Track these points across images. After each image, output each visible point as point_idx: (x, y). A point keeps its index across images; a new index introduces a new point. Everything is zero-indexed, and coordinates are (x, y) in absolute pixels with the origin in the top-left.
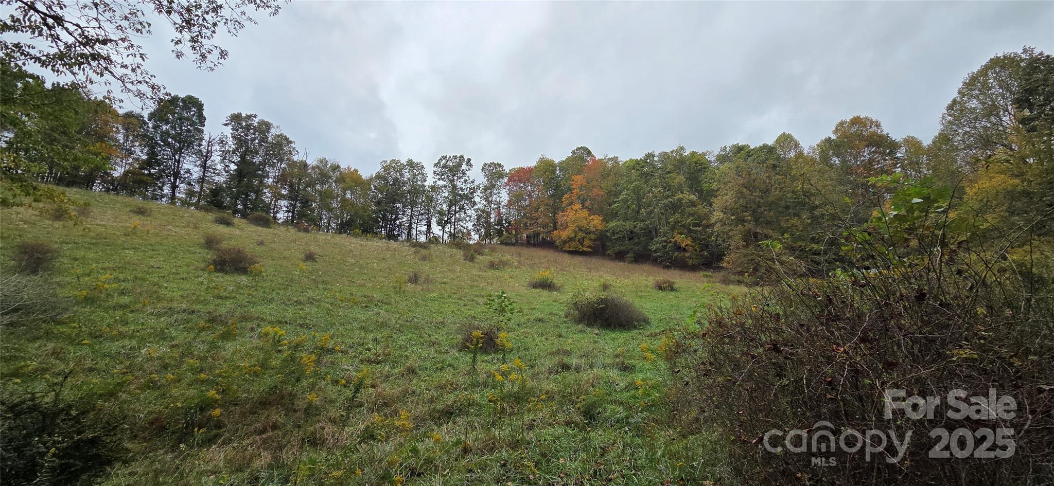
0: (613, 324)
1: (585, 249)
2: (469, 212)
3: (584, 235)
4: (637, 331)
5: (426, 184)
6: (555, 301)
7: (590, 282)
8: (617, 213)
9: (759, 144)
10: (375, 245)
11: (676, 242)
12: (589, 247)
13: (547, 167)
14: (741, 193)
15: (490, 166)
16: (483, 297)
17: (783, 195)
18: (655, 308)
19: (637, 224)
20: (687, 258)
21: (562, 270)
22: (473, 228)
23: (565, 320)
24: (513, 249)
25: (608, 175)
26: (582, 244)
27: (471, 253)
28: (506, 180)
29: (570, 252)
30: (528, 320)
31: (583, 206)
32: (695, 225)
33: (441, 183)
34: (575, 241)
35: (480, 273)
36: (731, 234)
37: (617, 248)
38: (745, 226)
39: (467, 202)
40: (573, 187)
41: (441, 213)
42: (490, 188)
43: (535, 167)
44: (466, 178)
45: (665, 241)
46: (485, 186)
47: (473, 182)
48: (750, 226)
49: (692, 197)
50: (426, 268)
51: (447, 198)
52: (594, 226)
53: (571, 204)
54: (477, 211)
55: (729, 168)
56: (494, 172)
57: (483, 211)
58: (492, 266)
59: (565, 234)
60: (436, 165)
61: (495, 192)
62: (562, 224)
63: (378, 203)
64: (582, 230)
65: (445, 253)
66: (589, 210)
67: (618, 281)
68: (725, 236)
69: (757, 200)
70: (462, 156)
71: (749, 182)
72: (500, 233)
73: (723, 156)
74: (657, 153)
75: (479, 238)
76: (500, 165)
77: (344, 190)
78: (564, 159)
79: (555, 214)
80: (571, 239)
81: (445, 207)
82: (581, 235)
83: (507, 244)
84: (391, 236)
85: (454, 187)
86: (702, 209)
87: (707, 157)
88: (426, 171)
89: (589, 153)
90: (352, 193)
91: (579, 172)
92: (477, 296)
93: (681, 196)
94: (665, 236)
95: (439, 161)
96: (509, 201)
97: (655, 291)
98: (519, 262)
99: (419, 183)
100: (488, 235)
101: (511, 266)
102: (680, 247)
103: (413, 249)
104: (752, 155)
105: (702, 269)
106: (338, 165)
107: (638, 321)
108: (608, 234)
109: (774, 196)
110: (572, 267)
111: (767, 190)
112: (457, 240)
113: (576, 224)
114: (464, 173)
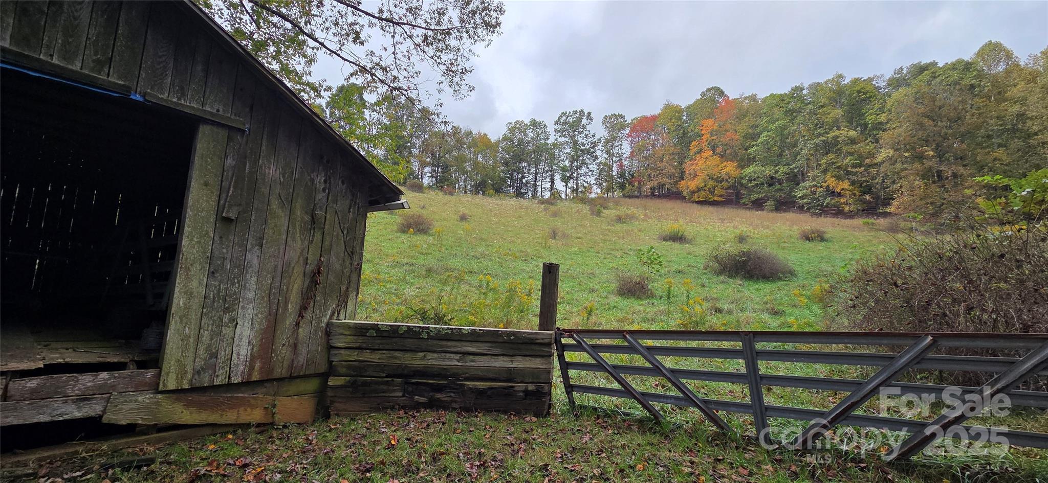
0: (756, 276)
1: (716, 198)
2: (591, 167)
3: (715, 183)
4: (782, 282)
5: (549, 142)
6: (689, 254)
7: (723, 233)
8: (754, 158)
9: (951, 60)
10: (510, 203)
11: (828, 186)
12: (721, 196)
13: (672, 112)
14: (921, 125)
15: (610, 118)
16: (618, 250)
17: (983, 122)
18: (801, 260)
19: (779, 168)
20: (842, 204)
21: (691, 221)
22: (595, 182)
23: (704, 271)
24: (637, 201)
25: (745, 116)
26: (712, 193)
27: (597, 206)
28: (627, 131)
29: (698, 203)
30: (669, 272)
31: (714, 153)
32: (854, 166)
33: (562, 139)
34: (705, 190)
35: (609, 227)
36: (903, 174)
37: (754, 197)
38: (923, 164)
39: (589, 156)
40: (703, 132)
41: (564, 169)
42: (610, 141)
43: (659, 115)
44: (587, 133)
45: (815, 186)
46: (606, 139)
47: (594, 136)
48: (930, 163)
49: (852, 133)
50: (558, 223)
51: (569, 154)
52: (727, 174)
53: (700, 152)
54: (599, 165)
55: (905, 95)
56: (615, 123)
57: (605, 164)
58: (619, 219)
59: (693, 185)
60: (556, 123)
61: (617, 144)
62: (690, 174)
63: (506, 164)
64: (712, 179)
65: (571, 209)
66: (722, 156)
67: (756, 232)
68: (896, 177)
69: (943, 131)
70: (582, 111)
71: (931, 111)
72: (622, 187)
73: (898, 80)
74: (806, 85)
75: (602, 191)
76: (622, 116)
77: (476, 154)
78: (692, 103)
79: (681, 163)
80: (699, 189)
81: (567, 163)
82: (711, 183)
83: (630, 197)
84: (519, 194)
85: (576, 143)
86: (865, 147)
87: (874, 83)
88: (548, 129)
89: (722, 93)
90: (484, 157)
91: (710, 116)
92: (612, 250)
93: (837, 133)
94: (814, 180)
95: (559, 118)
96: (632, 153)
97: (800, 242)
98: (646, 215)
99: (543, 141)
100: (609, 189)
101: (637, 219)
102: (834, 192)
103: (543, 206)
104: (939, 76)
105: (861, 216)
106: (471, 132)
107: (783, 273)
108: (744, 182)
109: (969, 125)
110: (702, 218)
111: (959, 118)
112: (580, 196)
113: (706, 172)
114: (584, 128)
